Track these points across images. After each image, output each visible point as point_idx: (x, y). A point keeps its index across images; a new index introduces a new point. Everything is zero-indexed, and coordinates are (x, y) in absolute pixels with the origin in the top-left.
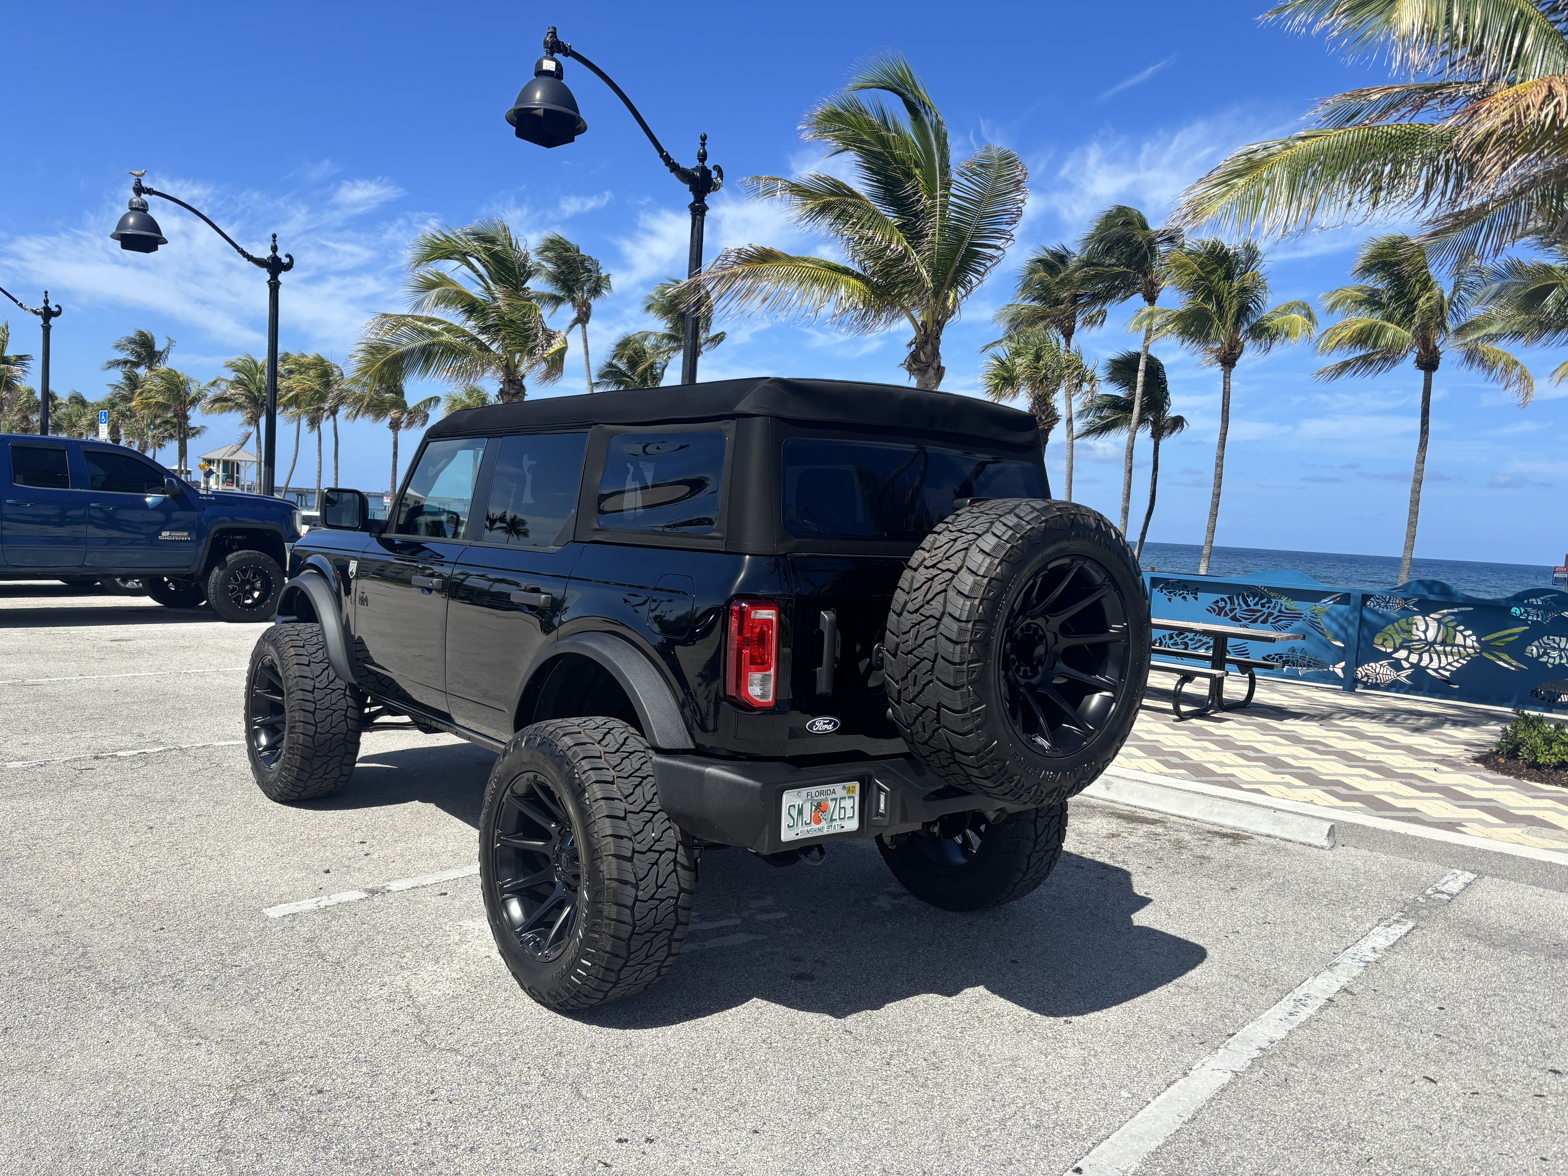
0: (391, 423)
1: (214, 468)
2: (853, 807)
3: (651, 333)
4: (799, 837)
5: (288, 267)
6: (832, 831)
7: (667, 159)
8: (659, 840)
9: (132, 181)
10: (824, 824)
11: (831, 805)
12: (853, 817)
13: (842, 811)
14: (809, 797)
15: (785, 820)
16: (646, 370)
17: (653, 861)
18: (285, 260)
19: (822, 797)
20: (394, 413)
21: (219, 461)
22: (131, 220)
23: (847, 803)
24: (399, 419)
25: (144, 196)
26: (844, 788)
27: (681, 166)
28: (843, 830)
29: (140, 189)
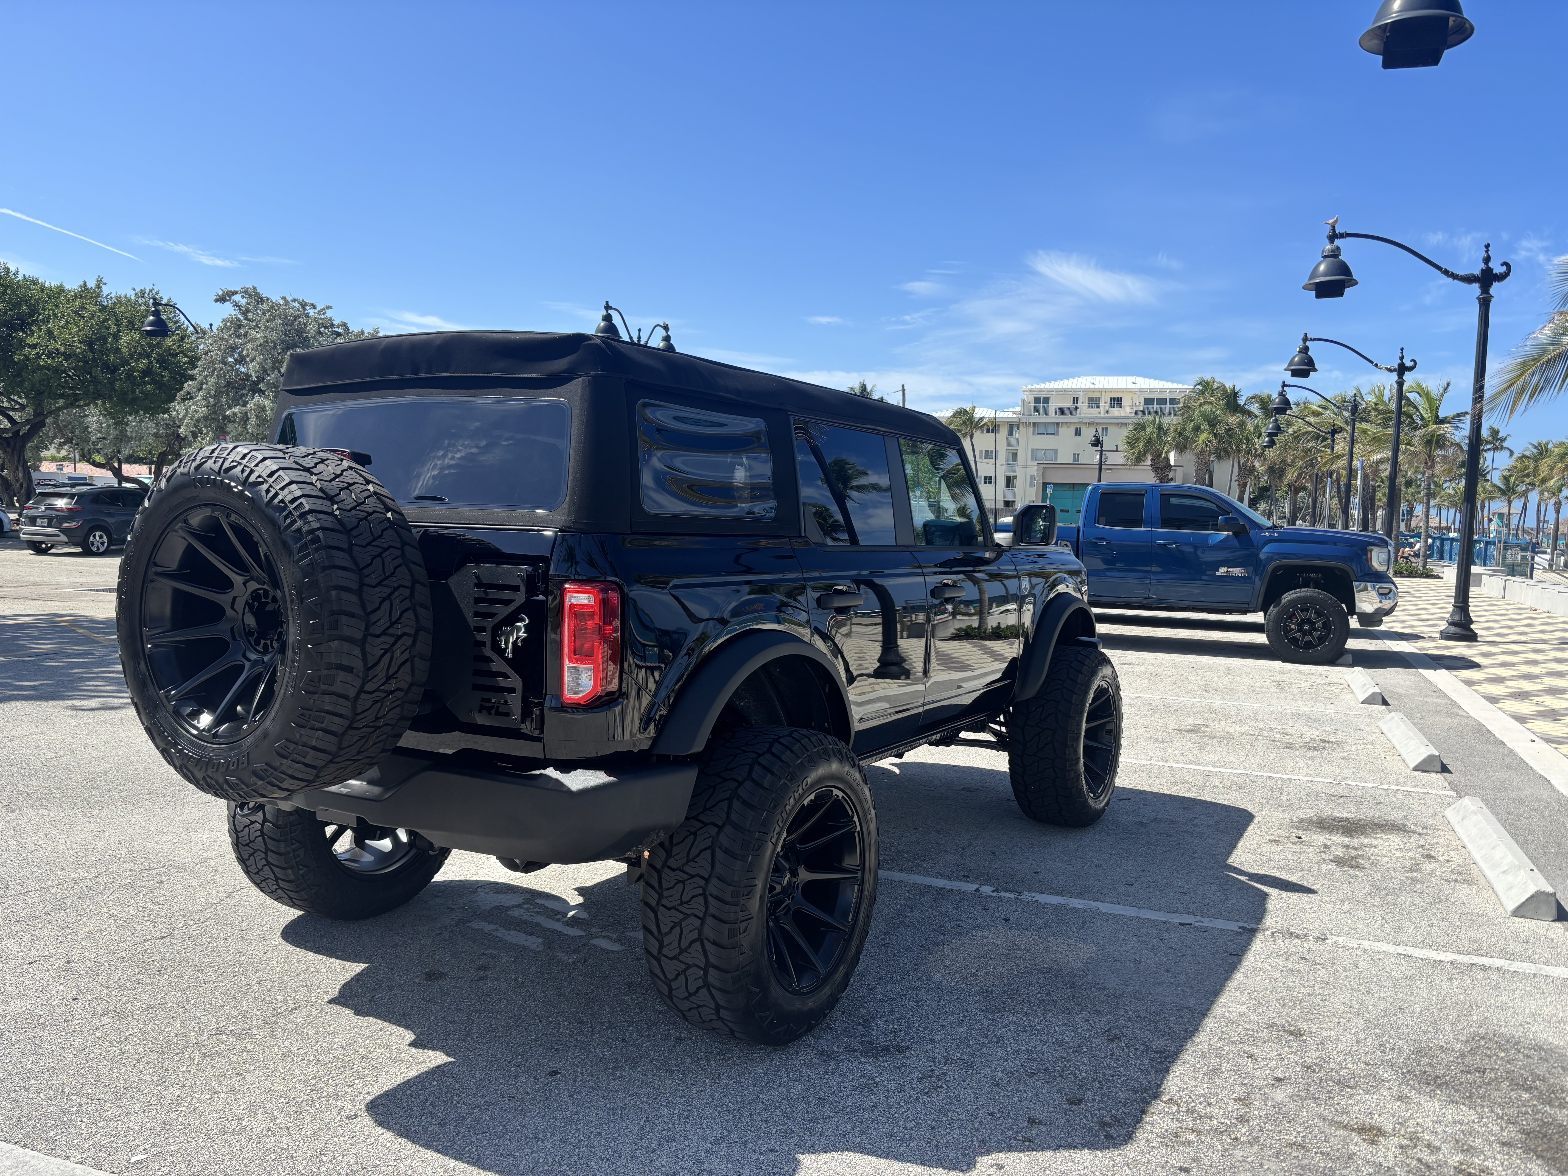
5: (1503, 276)
9: (1325, 230)
18: (1500, 270)
22: (1323, 268)
25: (1339, 242)
29: (1332, 237)
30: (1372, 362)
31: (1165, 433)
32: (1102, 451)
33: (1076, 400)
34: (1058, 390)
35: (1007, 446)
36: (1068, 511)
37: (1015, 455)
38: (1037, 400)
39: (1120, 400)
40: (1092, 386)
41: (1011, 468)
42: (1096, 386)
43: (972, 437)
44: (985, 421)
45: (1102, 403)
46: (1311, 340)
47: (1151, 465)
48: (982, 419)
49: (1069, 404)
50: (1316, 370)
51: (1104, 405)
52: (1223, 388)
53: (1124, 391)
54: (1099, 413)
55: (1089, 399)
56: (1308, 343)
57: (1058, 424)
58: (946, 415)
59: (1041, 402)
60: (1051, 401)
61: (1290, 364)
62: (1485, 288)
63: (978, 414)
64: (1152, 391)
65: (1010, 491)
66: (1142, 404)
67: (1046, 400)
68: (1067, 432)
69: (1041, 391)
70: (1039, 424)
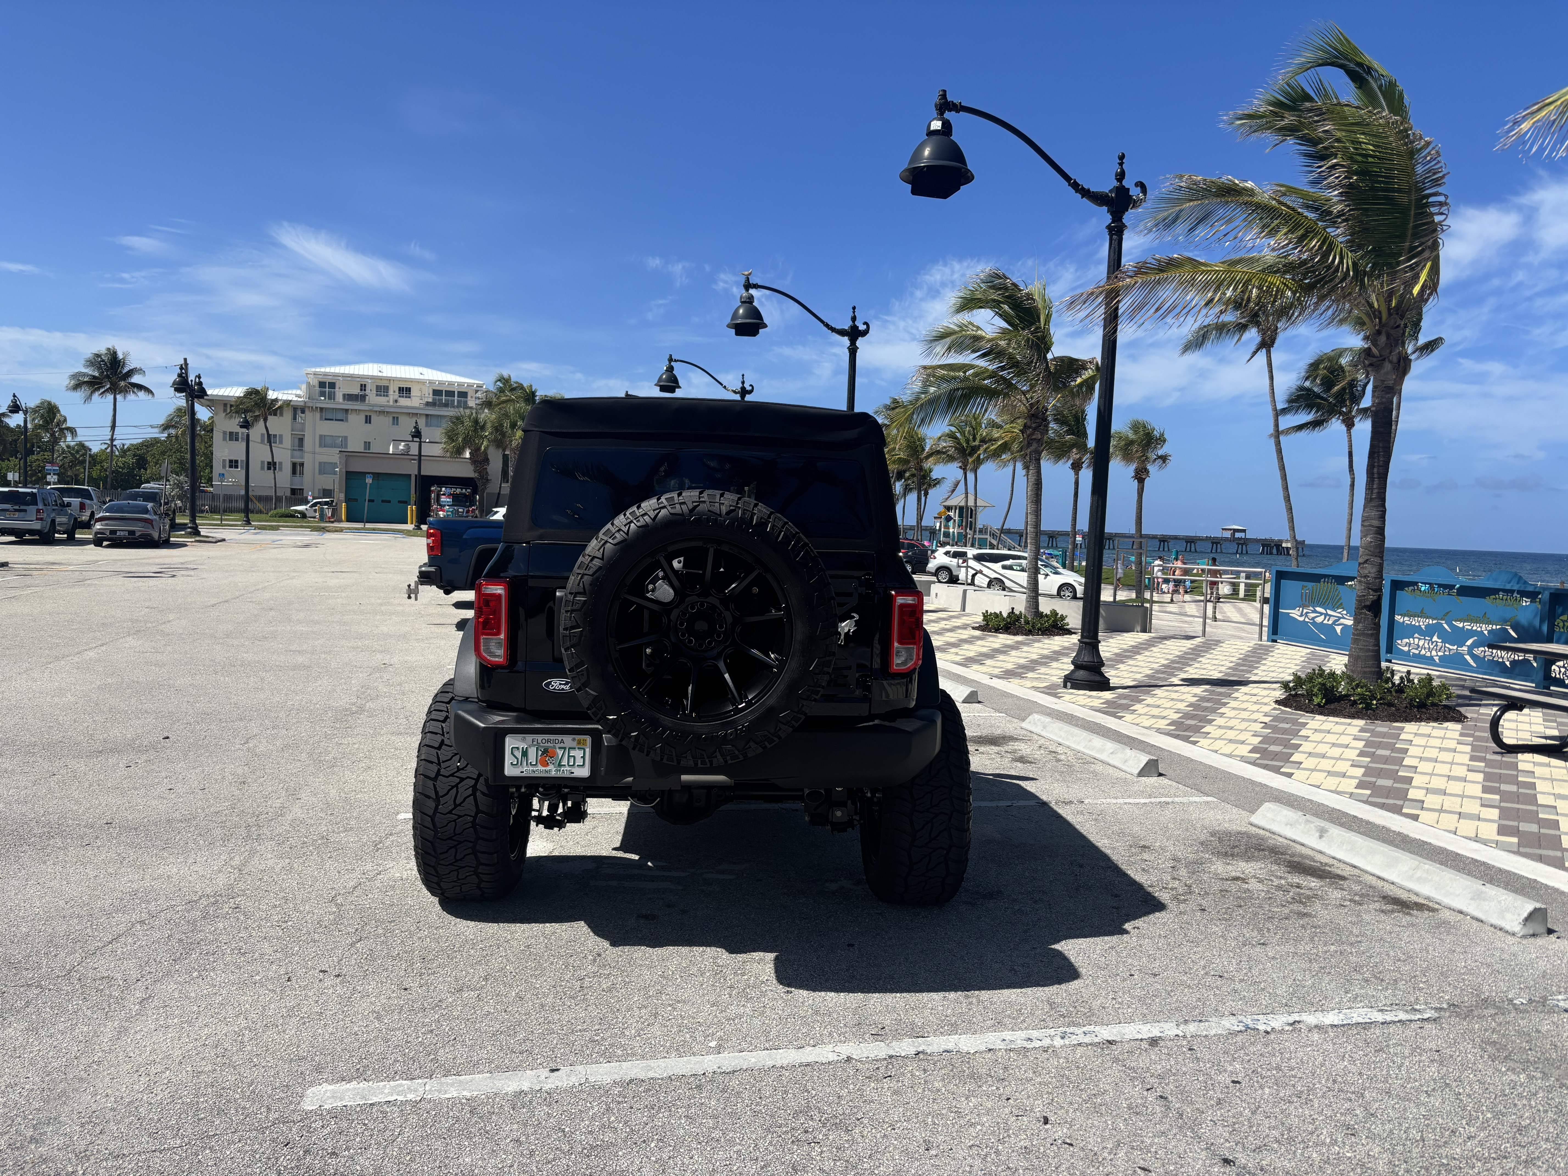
0: (1072, 464)
1: (951, 514)
2: (584, 757)
3: (1346, 349)
4: (522, 775)
5: (865, 333)
6: (560, 774)
7: (1075, 186)
8: (463, 769)
9: (743, 280)
10: (551, 767)
11: (560, 753)
12: (583, 765)
13: (572, 760)
14: (535, 743)
15: (508, 759)
16: (1344, 389)
17: (453, 784)
18: (862, 327)
19: (549, 744)
20: (1074, 454)
21: (956, 507)
22: (741, 311)
23: (578, 754)
24: (1080, 459)
25: (752, 291)
26: (574, 740)
27: (1091, 190)
28: (572, 775)
29: (748, 286)
30: (722, 384)
31: (483, 428)
32: (420, 442)
33: (363, 387)
34: (344, 376)
35: (292, 430)
36: (389, 502)
37: (301, 441)
38: (322, 384)
39: (409, 390)
40: (380, 374)
41: (297, 453)
42: (384, 375)
43: (265, 420)
44: (280, 403)
45: (391, 392)
46: (676, 361)
47: (470, 458)
48: (276, 400)
49: (356, 391)
50: (679, 387)
51: (393, 394)
52: (521, 387)
53: (412, 381)
54: (388, 402)
55: (377, 386)
56: (673, 364)
57: (347, 410)
58: (237, 395)
59: (327, 386)
60: (337, 386)
61: (660, 379)
62: (853, 342)
63: (272, 395)
64: (441, 383)
65: (297, 478)
66: (431, 395)
67: (332, 385)
68: (355, 420)
69: (326, 374)
70: (326, 409)
